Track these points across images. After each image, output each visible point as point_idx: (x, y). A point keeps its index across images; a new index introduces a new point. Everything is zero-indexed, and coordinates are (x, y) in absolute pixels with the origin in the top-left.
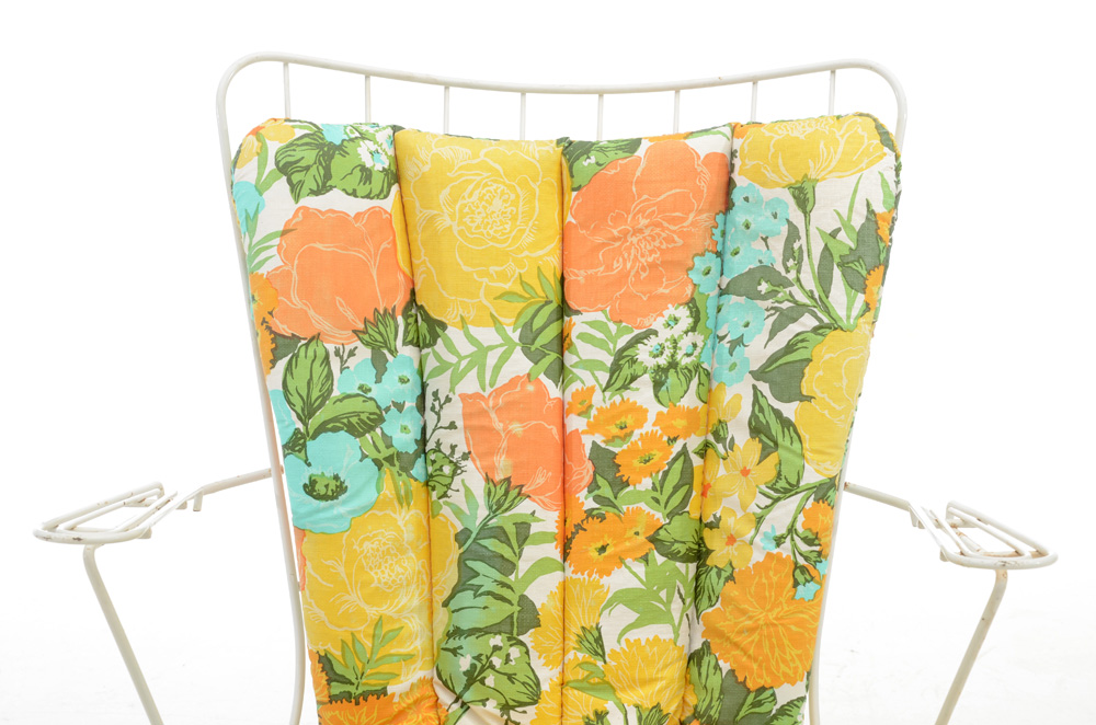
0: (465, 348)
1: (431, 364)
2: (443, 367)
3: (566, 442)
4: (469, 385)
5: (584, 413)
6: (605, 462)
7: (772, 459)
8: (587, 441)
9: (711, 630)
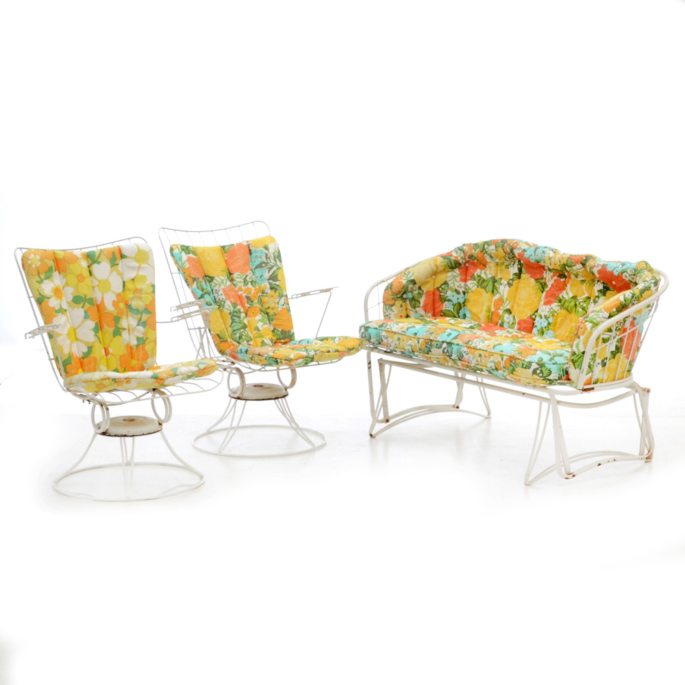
0: (220, 280)
1: (213, 285)
2: (216, 285)
3: (240, 297)
4: (222, 287)
5: (241, 290)
6: (248, 298)
7: (277, 292)
8: (244, 295)
9: (274, 325)
